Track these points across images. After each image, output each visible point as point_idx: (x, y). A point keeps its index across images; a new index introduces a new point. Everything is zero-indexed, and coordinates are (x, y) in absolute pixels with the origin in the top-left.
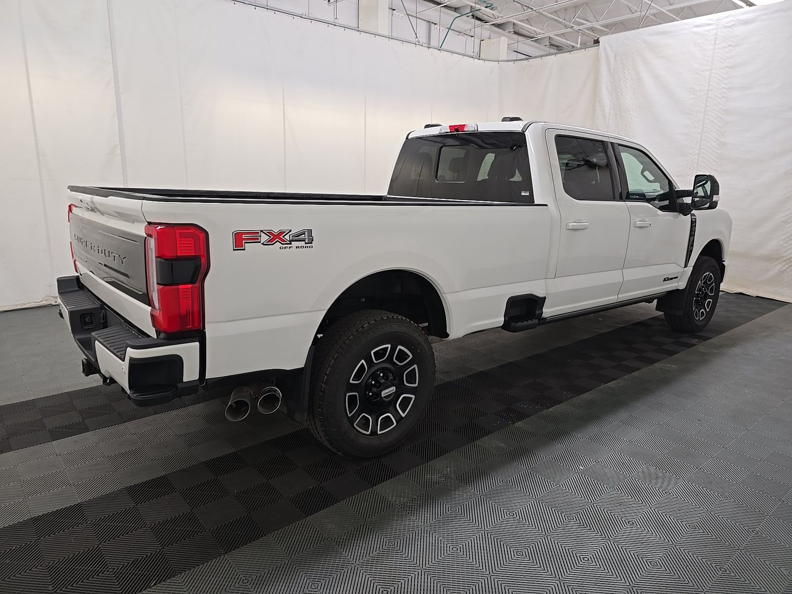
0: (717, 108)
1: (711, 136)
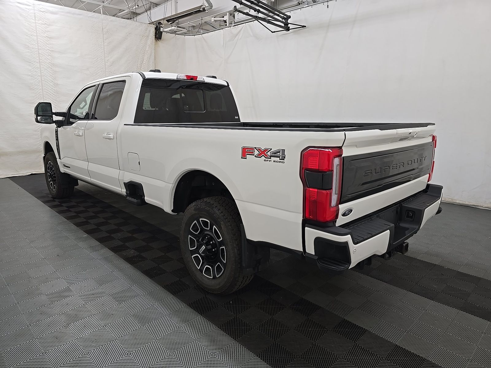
0: (47, 62)
1: (47, 79)
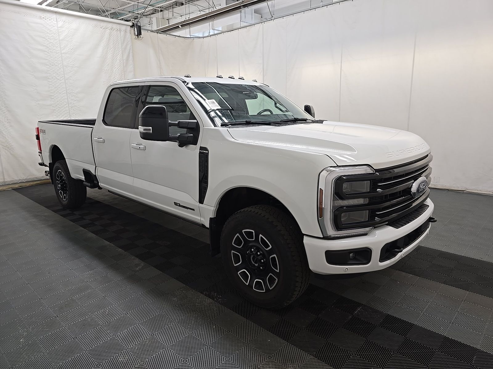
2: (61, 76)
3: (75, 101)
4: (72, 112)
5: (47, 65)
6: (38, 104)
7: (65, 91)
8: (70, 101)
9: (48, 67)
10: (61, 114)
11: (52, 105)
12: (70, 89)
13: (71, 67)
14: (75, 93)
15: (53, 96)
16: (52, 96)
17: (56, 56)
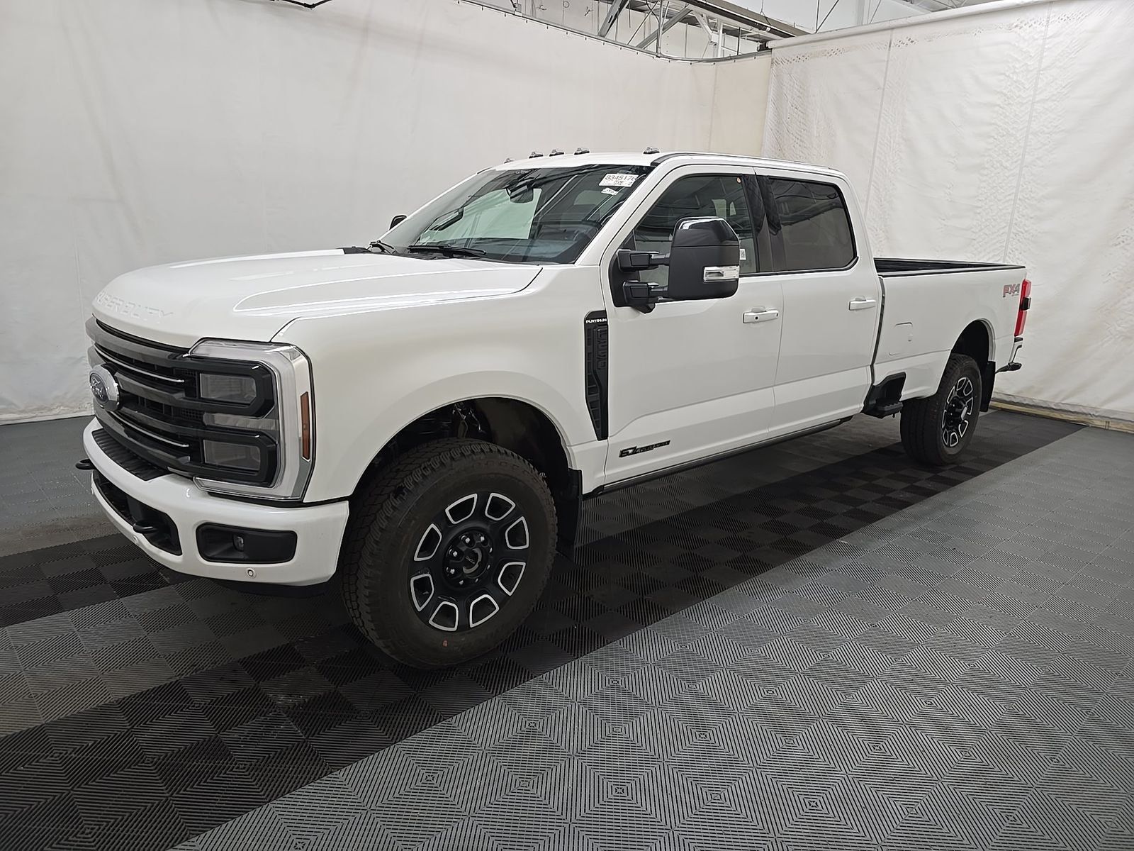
2: (1015, 160)
3: (1031, 218)
4: (1012, 246)
5: (990, 137)
6: (945, 225)
7: (1012, 197)
8: (1016, 219)
9: (991, 140)
10: (985, 250)
11: (972, 228)
12: (1028, 189)
13: (1049, 133)
14: (1036, 200)
15: (980, 207)
16: (978, 207)
17: (1017, 113)
